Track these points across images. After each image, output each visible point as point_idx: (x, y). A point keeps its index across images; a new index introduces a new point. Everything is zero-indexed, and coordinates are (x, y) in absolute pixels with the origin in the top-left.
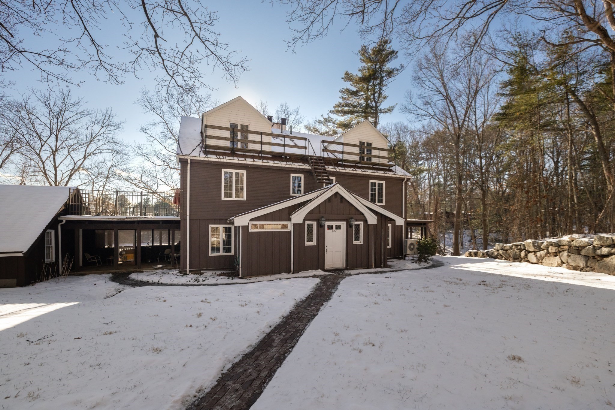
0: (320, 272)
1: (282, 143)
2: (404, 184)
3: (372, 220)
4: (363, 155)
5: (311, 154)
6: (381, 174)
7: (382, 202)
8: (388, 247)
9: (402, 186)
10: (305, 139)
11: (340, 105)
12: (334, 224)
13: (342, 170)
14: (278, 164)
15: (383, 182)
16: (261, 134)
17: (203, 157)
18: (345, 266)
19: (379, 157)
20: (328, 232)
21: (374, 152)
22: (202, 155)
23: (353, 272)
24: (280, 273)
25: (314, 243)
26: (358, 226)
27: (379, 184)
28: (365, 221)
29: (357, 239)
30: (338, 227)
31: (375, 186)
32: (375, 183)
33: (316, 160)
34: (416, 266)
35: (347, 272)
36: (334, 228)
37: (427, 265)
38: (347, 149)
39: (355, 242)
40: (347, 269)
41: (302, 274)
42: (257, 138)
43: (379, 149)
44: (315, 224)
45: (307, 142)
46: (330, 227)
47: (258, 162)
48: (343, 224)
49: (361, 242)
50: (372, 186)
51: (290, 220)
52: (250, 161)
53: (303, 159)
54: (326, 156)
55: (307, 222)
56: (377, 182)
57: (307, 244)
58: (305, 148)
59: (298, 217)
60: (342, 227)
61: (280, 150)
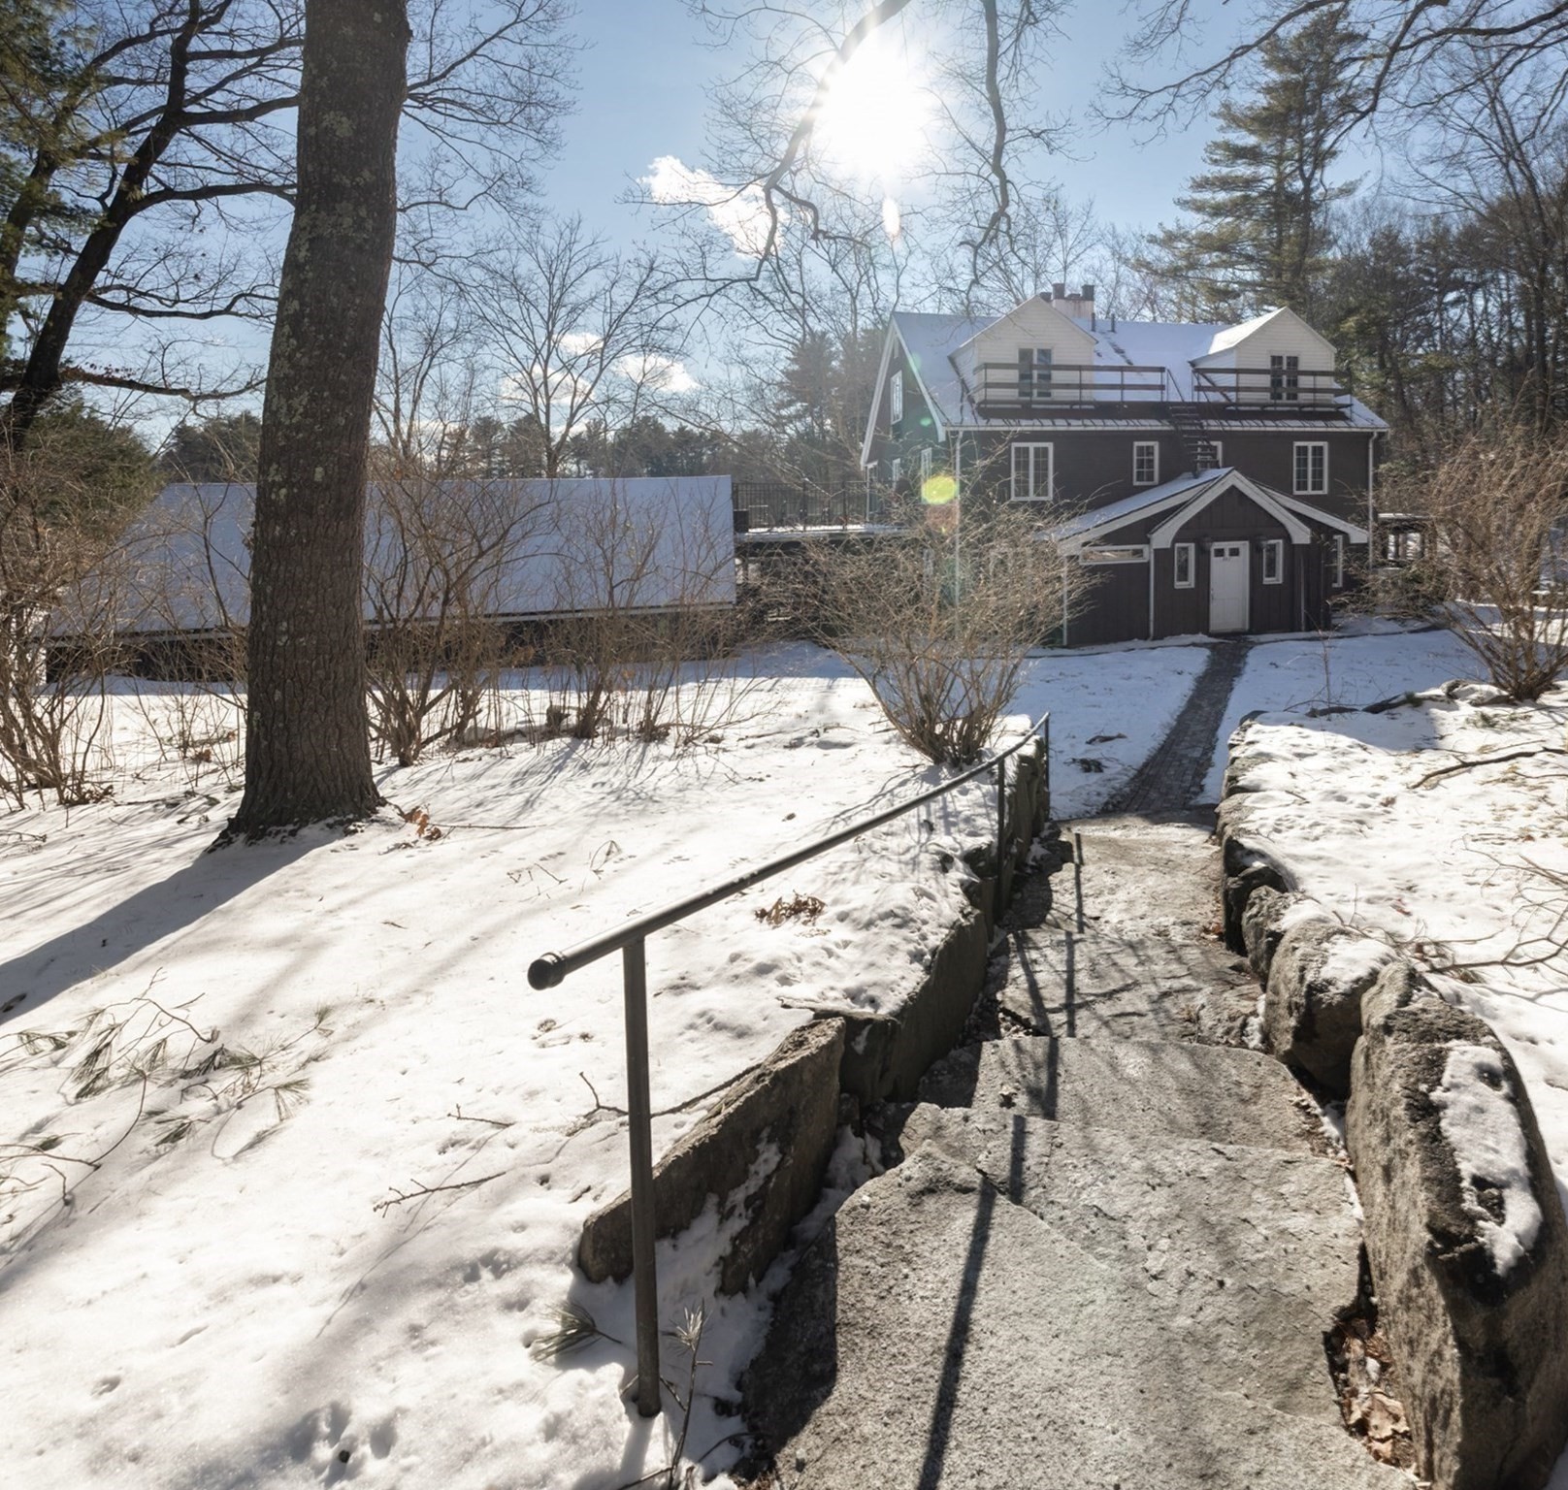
0: (1201, 638)
1: (1118, 382)
2: (1371, 446)
3: (1301, 535)
4: (1279, 390)
5: (1174, 398)
6: (1320, 426)
7: (1321, 488)
8: (1335, 585)
9: (1367, 449)
10: (1162, 370)
11: (1203, 184)
12: (1227, 546)
13: (1235, 426)
14: (1112, 425)
15: (1324, 444)
16: (1080, 368)
17: (982, 425)
18: (1247, 627)
19: (1314, 391)
20: (1215, 562)
21: (1305, 382)
22: (982, 422)
23: (1263, 638)
24: (1130, 639)
25: (1190, 583)
26: (1273, 548)
27: (1314, 448)
28: (1287, 538)
29: (1272, 573)
30: (1235, 552)
31: (1306, 453)
32: (1306, 448)
33: (1185, 411)
34: (1394, 626)
35: (1252, 638)
36: (1227, 553)
37: (1418, 625)
38: (1247, 380)
39: (1267, 581)
40: (1250, 632)
41: (1168, 641)
42: (1072, 377)
43: (1314, 374)
44: (1192, 547)
45: (1165, 374)
46: (1220, 553)
47: (1076, 425)
48: (1244, 547)
49: (1278, 579)
50: (1299, 454)
51: (1148, 542)
52: (1061, 425)
53: (1159, 410)
54: (1203, 399)
55: (1177, 545)
56: (1310, 444)
57: (1179, 585)
58: (1162, 387)
59: (1163, 537)
60: (1241, 551)
61: (1114, 396)
